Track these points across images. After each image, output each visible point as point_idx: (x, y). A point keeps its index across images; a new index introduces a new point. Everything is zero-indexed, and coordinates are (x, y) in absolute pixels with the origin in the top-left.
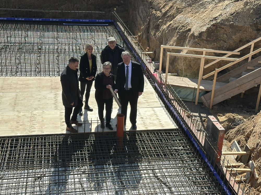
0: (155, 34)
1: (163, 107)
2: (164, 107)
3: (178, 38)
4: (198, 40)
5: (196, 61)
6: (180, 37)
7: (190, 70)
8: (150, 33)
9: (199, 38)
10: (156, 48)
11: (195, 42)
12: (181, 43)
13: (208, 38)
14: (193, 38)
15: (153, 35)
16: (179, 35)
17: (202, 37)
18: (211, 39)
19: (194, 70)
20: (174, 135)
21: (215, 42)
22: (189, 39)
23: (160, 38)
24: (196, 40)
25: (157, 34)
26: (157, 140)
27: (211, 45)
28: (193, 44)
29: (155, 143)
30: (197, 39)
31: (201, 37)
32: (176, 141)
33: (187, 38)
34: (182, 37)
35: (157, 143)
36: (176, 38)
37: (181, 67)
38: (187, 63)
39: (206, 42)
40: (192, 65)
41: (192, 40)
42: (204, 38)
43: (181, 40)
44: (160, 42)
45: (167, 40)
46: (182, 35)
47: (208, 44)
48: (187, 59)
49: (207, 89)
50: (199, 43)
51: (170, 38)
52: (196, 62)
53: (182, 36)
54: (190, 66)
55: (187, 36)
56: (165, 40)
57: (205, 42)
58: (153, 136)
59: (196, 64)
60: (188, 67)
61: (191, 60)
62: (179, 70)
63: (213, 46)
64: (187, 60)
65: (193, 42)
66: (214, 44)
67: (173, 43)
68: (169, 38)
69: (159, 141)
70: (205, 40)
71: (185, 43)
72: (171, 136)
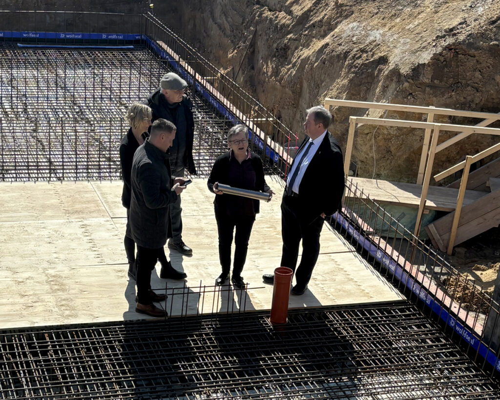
0: (276, 72)
1: (352, 252)
2: (354, 251)
3: (351, 81)
4: (411, 85)
5: (402, 139)
6: (357, 77)
7: (389, 162)
8: (260, 70)
9: (412, 79)
10: (283, 108)
11: (403, 91)
12: (359, 94)
13: (436, 81)
14: (395, 79)
15: (269, 74)
16: (353, 73)
17: (421, 78)
18: (443, 83)
19: (399, 162)
20: (399, 316)
21: (453, 90)
22: (384, 82)
23: (296, 81)
24: (406, 84)
25: (284, 70)
26: (368, 327)
27: (444, 99)
28: (396, 96)
29: (366, 335)
30: (409, 82)
31: (419, 78)
32: (410, 327)
33: (376, 80)
34: (362, 79)
35: (370, 335)
36: (346, 81)
37: (363, 154)
38: (381, 144)
39: (432, 92)
40: (392, 149)
41: (393, 86)
42: (426, 81)
43: (361, 85)
44: (293, 92)
45: (318, 86)
46: (363, 73)
47: (436, 96)
48: (379, 134)
49: (442, 206)
50: (411, 94)
51: (328, 80)
52: (403, 141)
53: (364, 76)
54: (389, 151)
55: (378, 75)
56: (309, 86)
57: (428, 89)
58: (355, 319)
59: (403, 147)
60: (382, 154)
61: (389, 137)
62: (359, 163)
63: (448, 101)
64: (381, 137)
65: (397, 92)
66: (451, 96)
67: (340, 93)
68: (322, 82)
69: (372, 331)
70: (428, 86)
71: (371, 93)
72: (394, 317)
